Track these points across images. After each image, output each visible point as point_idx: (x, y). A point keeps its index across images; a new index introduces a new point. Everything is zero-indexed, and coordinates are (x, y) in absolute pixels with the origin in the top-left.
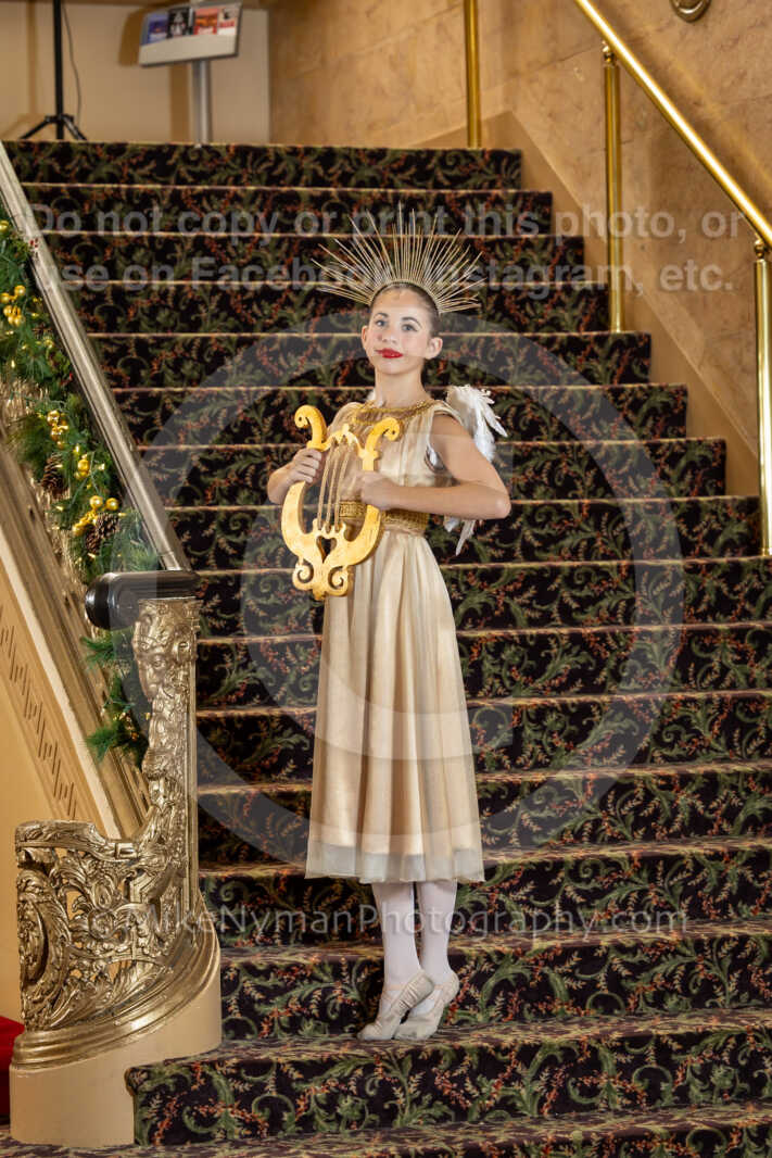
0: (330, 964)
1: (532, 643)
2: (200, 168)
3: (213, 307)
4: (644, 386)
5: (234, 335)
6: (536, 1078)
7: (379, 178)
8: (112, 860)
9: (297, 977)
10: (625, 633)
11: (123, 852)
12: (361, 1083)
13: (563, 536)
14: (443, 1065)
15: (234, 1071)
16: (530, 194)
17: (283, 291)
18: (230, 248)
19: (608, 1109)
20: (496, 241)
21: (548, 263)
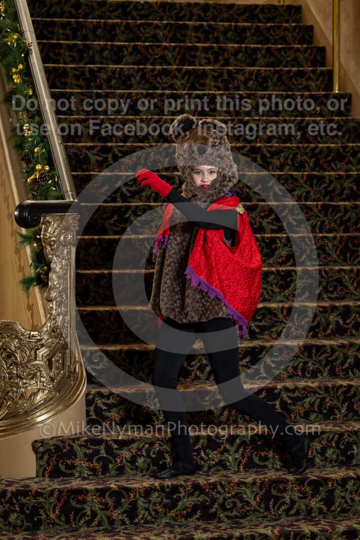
1: (267, 241)
2: (143, 12)
3: (138, 78)
4: (344, 118)
5: (144, 91)
6: (236, 451)
7: (231, 18)
8: (28, 340)
11: (33, 336)
12: (148, 451)
13: (294, 190)
15: (84, 443)
17: (173, 70)
18: (150, 50)
19: (273, 468)
20: (283, 48)
21: (308, 59)
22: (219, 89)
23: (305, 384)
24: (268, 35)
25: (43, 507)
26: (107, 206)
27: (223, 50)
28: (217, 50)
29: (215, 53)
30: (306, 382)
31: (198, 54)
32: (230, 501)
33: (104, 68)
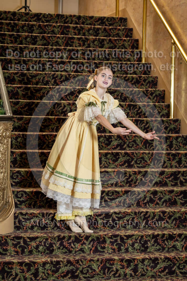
0: (42, 213)
1: (107, 137)
2: (47, 19)
4: (147, 76)
6: (89, 244)
7: (92, 23)
9: (33, 216)
10: (131, 136)
12: (45, 243)
14: (66, 240)
15: (13, 238)
16: (128, 28)
17: (62, 49)
19: (108, 252)
20: (117, 39)
21: (130, 45)
23: (125, 210)
24: (110, 32)
26: (27, 118)
27: (87, 39)
28: (84, 39)
30: (125, 209)
31: (75, 41)
32: (85, 269)
33: (27, 47)
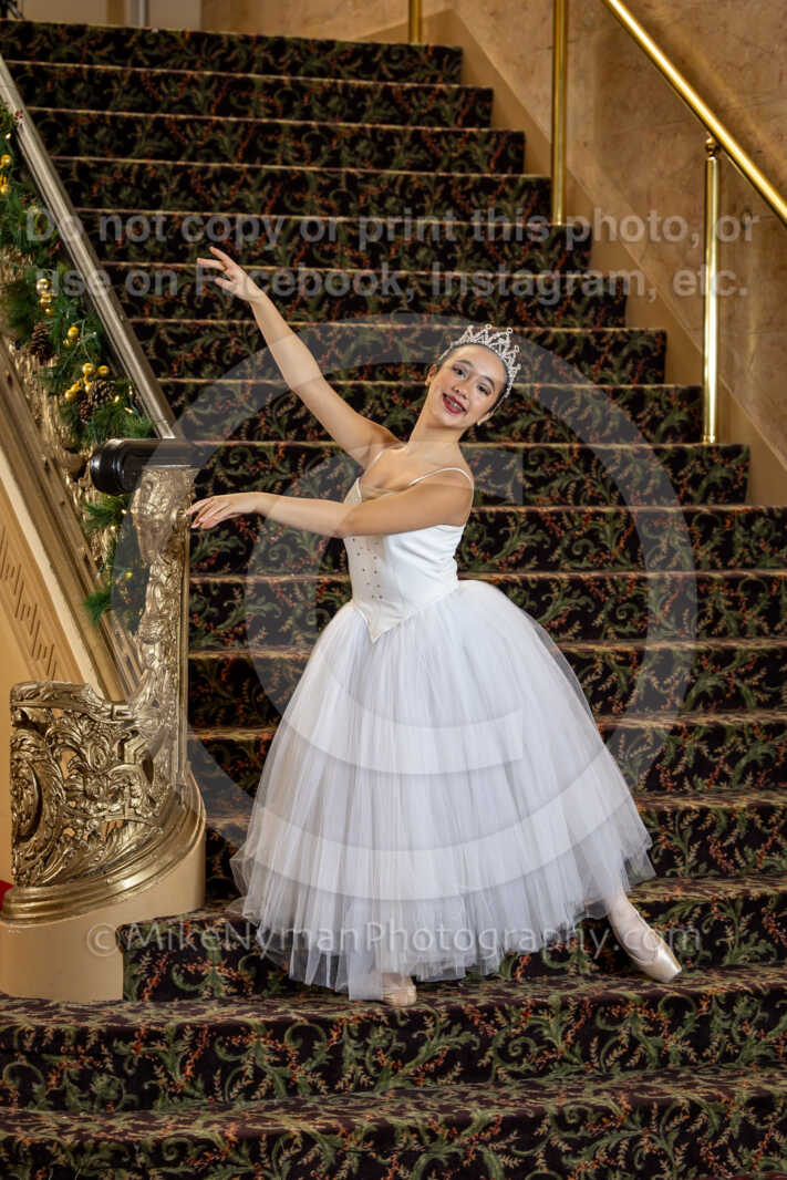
1: (491, 520)
2: (156, 52)
3: (173, 186)
7: (327, 68)
8: (108, 721)
10: (578, 514)
11: (119, 714)
13: (514, 418)
16: (473, 90)
17: (242, 173)
18: (189, 130)
19: (578, 974)
20: (442, 133)
21: (491, 156)
22: (330, 212)
24: (407, 105)
25: (160, 1062)
27: (329, 134)
28: (317, 132)
29: (312, 139)
31: (281, 139)
32: (516, 1042)
33: (109, 164)
